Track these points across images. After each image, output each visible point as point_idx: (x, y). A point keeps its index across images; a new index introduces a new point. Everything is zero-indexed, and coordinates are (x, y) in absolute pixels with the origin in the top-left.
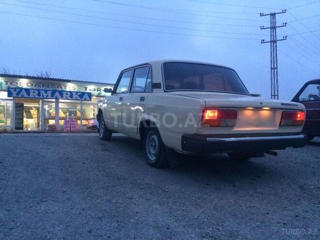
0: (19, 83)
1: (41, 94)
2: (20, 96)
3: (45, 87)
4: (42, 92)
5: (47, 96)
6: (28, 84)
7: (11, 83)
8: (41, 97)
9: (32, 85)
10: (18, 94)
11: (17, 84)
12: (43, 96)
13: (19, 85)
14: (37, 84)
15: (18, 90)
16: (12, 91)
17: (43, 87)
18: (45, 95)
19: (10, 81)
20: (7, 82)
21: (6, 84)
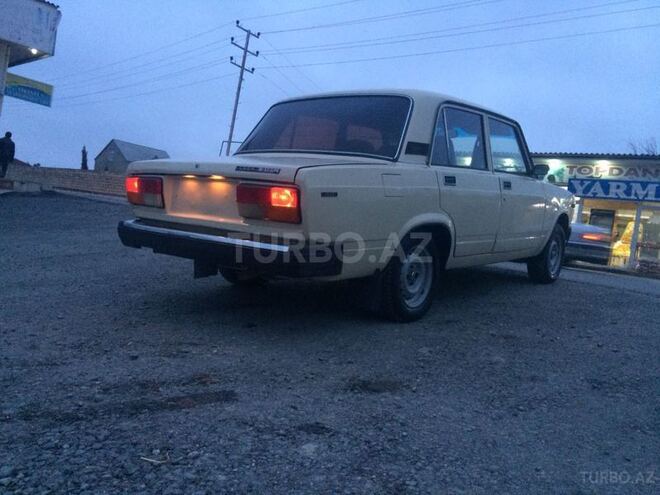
0: (594, 168)
1: (633, 192)
2: (590, 194)
3: (648, 175)
4: (637, 188)
5: (646, 195)
6: (612, 169)
7: (579, 170)
8: (633, 197)
9: (621, 171)
10: (586, 190)
11: (591, 170)
12: (636, 194)
13: (593, 174)
14: (630, 169)
15: (587, 183)
16: (576, 184)
17: (644, 175)
18: (641, 193)
19: (579, 166)
20: (571, 168)
21: (571, 172)
